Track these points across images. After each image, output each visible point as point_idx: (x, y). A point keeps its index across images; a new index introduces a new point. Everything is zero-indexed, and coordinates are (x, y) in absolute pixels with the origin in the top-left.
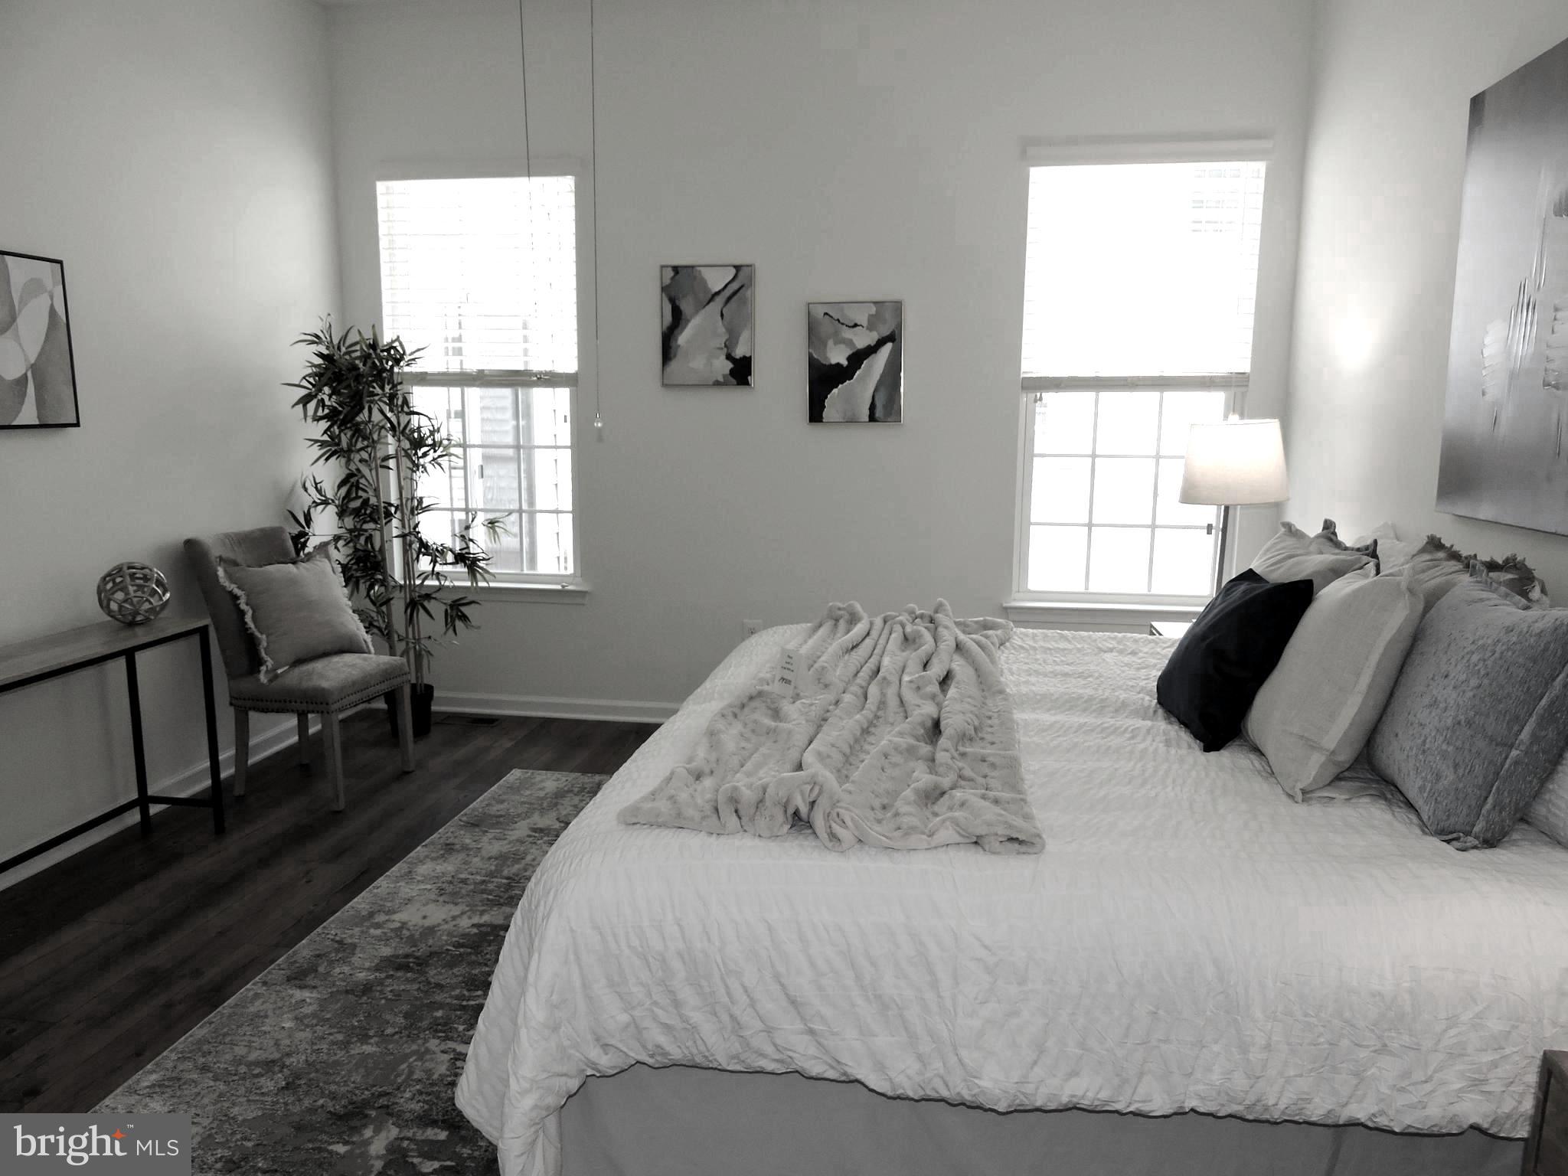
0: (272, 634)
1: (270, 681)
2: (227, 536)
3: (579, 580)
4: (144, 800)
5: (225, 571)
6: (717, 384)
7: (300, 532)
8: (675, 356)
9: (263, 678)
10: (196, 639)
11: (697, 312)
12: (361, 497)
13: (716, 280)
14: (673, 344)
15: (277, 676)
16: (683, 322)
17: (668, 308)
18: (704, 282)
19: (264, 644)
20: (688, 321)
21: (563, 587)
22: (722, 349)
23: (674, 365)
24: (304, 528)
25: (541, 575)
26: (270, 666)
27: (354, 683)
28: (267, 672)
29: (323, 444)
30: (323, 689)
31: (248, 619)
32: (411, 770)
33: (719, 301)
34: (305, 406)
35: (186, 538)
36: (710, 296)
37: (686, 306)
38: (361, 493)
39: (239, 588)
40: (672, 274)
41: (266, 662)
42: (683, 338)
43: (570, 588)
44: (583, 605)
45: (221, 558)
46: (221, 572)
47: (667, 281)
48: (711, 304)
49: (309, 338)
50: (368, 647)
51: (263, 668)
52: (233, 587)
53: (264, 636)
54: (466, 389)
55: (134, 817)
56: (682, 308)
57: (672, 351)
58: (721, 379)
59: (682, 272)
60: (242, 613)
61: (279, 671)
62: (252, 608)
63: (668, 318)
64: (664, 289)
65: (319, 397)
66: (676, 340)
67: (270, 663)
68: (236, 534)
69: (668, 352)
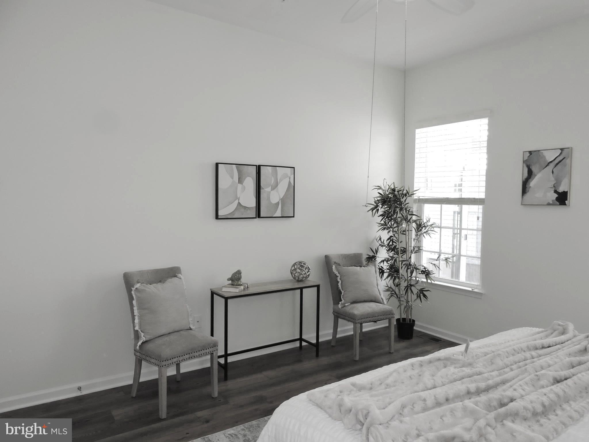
0: (345, 291)
1: (342, 307)
2: (342, 255)
3: (480, 287)
4: (301, 339)
5: (336, 267)
6: (549, 204)
7: (373, 256)
8: (528, 191)
9: (340, 306)
10: (316, 288)
11: (540, 171)
12: (394, 245)
13: (550, 156)
14: (527, 186)
15: (345, 306)
16: (533, 176)
17: (526, 170)
18: (544, 157)
19: (343, 294)
20: (536, 175)
21: (472, 290)
22: (552, 188)
23: (528, 196)
24: (375, 254)
25: (461, 282)
26: (343, 302)
27: (368, 314)
28: (342, 304)
29: (382, 225)
30: (354, 314)
31: (339, 284)
32: (392, 352)
33: (552, 165)
34: (372, 211)
35: (325, 255)
36: (547, 164)
37: (534, 169)
38: (394, 244)
39: (339, 273)
40: (529, 155)
41: (342, 300)
42: (532, 183)
43: (476, 290)
44: (481, 299)
45: (335, 263)
46: (334, 267)
47: (526, 158)
48: (547, 167)
49: (378, 187)
50: (383, 301)
51: (340, 303)
52: (336, 273)
53: (343, 291)
54: (443, 205)
55: (297, 344)
56: (533, 170)
57: (527, 189)
58: (551, 202)
59: (533, 154)
60: (338, 282)
61: (346, 305)
62: (341, 281)
63: (526, 175)
64: (524, 162)
65: (377, 208)
66: (530, 184)
67: (343, 301)
68: (345, 255)
69: (525, 190)
